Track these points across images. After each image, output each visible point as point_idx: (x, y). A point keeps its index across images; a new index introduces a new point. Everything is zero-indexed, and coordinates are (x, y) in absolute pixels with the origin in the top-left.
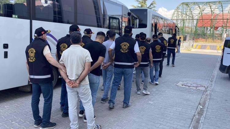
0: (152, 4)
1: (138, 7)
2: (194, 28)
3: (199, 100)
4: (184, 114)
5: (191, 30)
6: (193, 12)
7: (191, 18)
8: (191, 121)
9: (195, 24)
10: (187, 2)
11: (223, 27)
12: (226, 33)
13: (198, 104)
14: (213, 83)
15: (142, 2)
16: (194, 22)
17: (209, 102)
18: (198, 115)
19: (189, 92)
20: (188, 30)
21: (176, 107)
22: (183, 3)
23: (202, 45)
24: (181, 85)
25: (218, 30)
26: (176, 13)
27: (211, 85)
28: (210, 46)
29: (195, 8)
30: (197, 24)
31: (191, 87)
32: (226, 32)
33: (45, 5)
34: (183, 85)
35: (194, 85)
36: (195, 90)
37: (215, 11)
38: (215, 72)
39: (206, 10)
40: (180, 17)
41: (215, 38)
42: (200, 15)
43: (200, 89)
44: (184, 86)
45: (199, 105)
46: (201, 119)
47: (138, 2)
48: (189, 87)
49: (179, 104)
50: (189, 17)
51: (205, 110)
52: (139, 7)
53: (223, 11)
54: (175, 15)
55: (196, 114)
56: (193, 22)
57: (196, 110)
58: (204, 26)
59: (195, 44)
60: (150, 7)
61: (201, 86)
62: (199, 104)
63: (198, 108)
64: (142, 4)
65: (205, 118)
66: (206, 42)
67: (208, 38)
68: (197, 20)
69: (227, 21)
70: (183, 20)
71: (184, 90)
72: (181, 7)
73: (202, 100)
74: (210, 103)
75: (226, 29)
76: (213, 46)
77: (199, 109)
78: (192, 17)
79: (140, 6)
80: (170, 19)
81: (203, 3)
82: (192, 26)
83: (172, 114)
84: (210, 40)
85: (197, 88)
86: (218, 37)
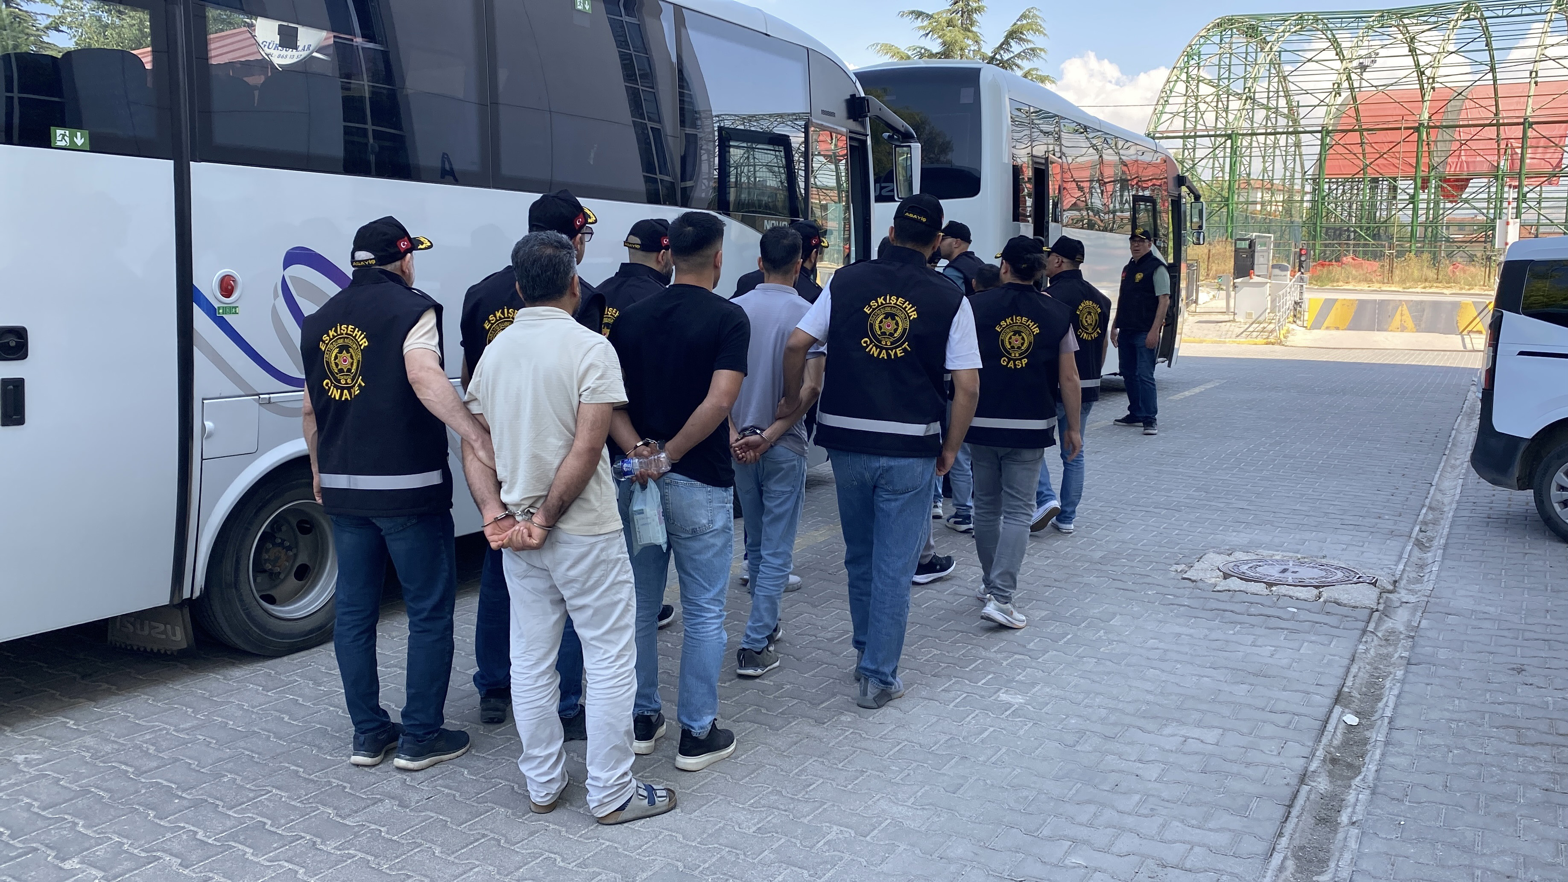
0: (1014, 34)
1: (922, 56)
2: (1308, 188)
3: (1341, 671)
4: (1235, 768)
5: (1289, 201)
6: (1298, 82)
7: (1282, 121)
8: (1280, 812)
9: (1310, 165)
10: (1252, 17)
11: (1496, 178)
12: (1518, 215)
13: (1328, 702)
14: (1434, 555)
15: (950, 23)
16: (1304, 150)
17: (1403, 682)
18: (1331, 774)
19: (1274, 622)
20: (1263, 204)
21: (1181, 723)
22: (1225, 24)
23: (1362, 302)
24: (1213, 578)
25: (1466, 201)
26: (1181, 87)
27: (1421, 567)
28: (1418, 308)
29: (1309, 55)
30: (1321, 162)
31: (1283, 590)
32: (1518, 207)
33: (283, 58)
34: (1226, 576)
35: (1308, 573)
36: (1308, 605)
37: (1442, 71)
38: (1446, 484)
39: (1380, 62)
40: (1210, 118)
41: (1450, 255)
42: (1339, 100)
43: (1344, 598)
44: (1234, 583)
45: (1338, 709)
46: (1351, 798)
47: (919, 22)
48: (1270, 585)
49: (1204, 707)
50: (1267, 118)
51: (1378, 735)
52: (932, 55)
53: (1493, 70)
54: (1177, 103)
55: (1314, 766)
56: (1298, 145)
57: (1318, 740)
58: (1371, 173)
59: (1314, 298)
60: (1006, 57)
61: (1353, 578)
62: (1337, 701)
63: (1330, 727)
64: (952, 34)
65: (1373, 793)
66: (1390, 281)
67: (1400, 254)
68: (1325, 132)
69: (1524, 137)
70: (1229, 137)
71: (1237, 608)
72: (1216, 49)
73: (1354, 670)
74: (1407, 688)
75: (1519, 187)
76: (1436, 305)
77: (1334, 735)
78: (1287, 117)
79: (936, 47)
80: (1142, 132)
81: (1359, 16)
82: (1292, 177)
83: (1153, 772)
84: (1416, 266)
85: (1326, 593)
86: (1470, 248)
